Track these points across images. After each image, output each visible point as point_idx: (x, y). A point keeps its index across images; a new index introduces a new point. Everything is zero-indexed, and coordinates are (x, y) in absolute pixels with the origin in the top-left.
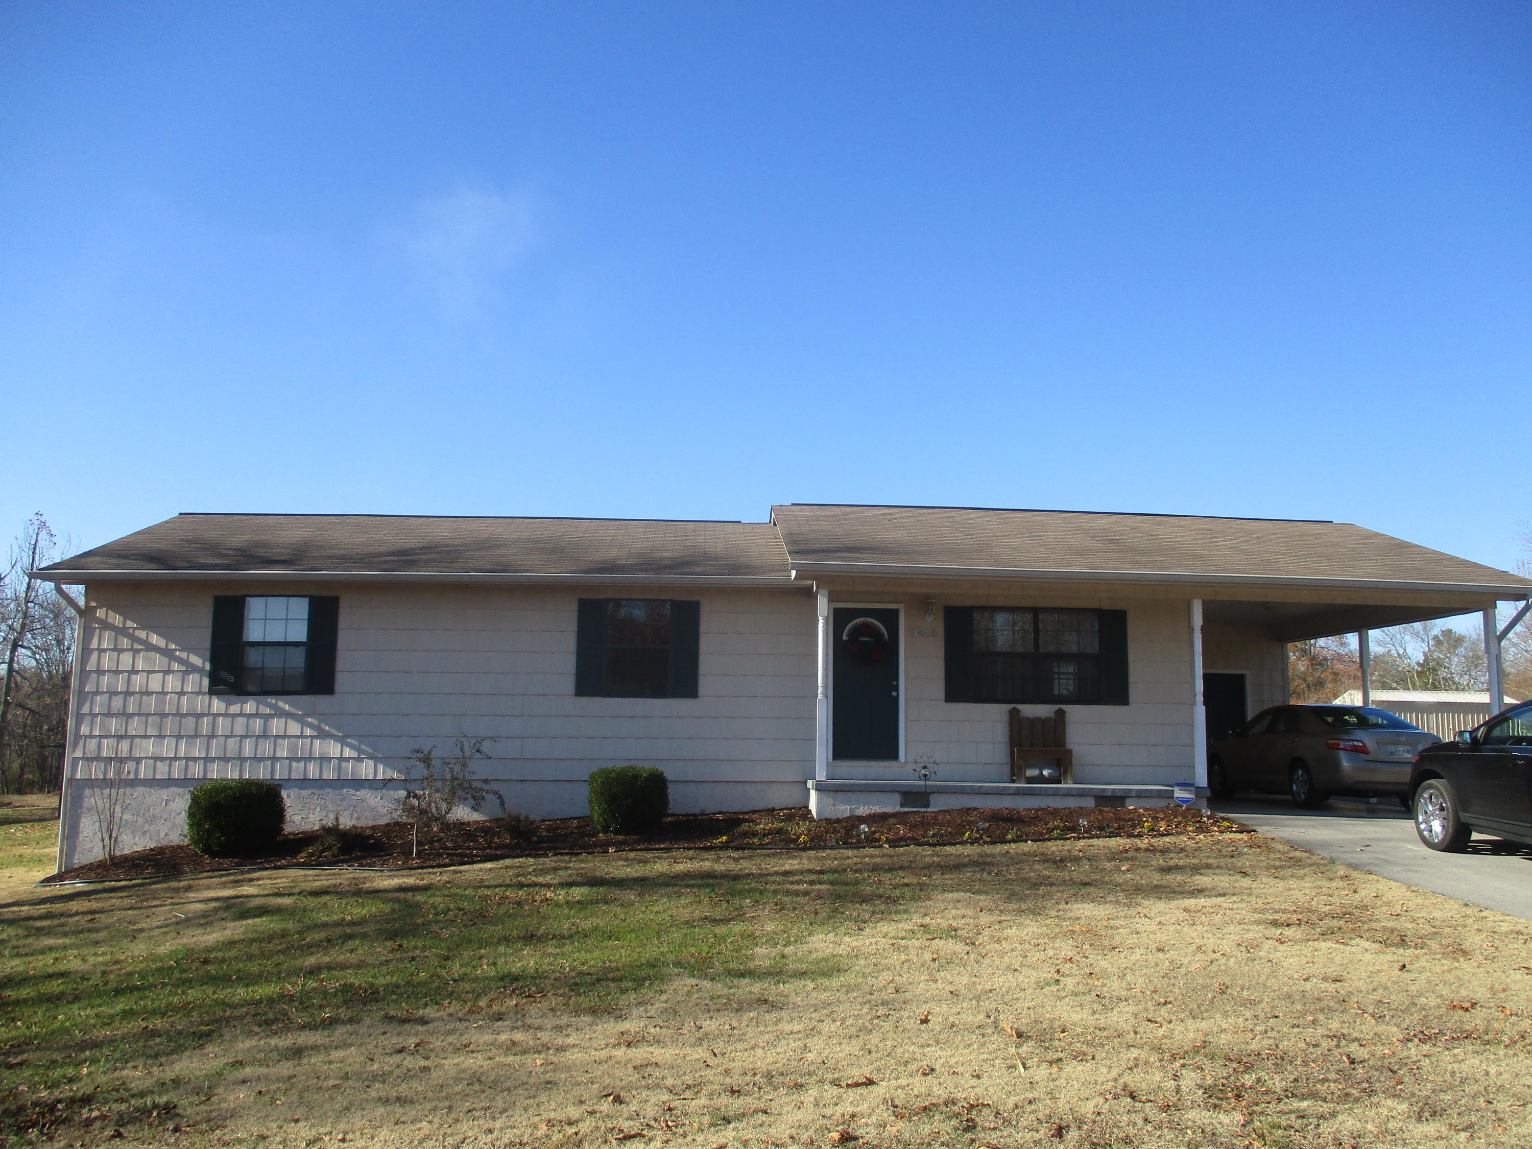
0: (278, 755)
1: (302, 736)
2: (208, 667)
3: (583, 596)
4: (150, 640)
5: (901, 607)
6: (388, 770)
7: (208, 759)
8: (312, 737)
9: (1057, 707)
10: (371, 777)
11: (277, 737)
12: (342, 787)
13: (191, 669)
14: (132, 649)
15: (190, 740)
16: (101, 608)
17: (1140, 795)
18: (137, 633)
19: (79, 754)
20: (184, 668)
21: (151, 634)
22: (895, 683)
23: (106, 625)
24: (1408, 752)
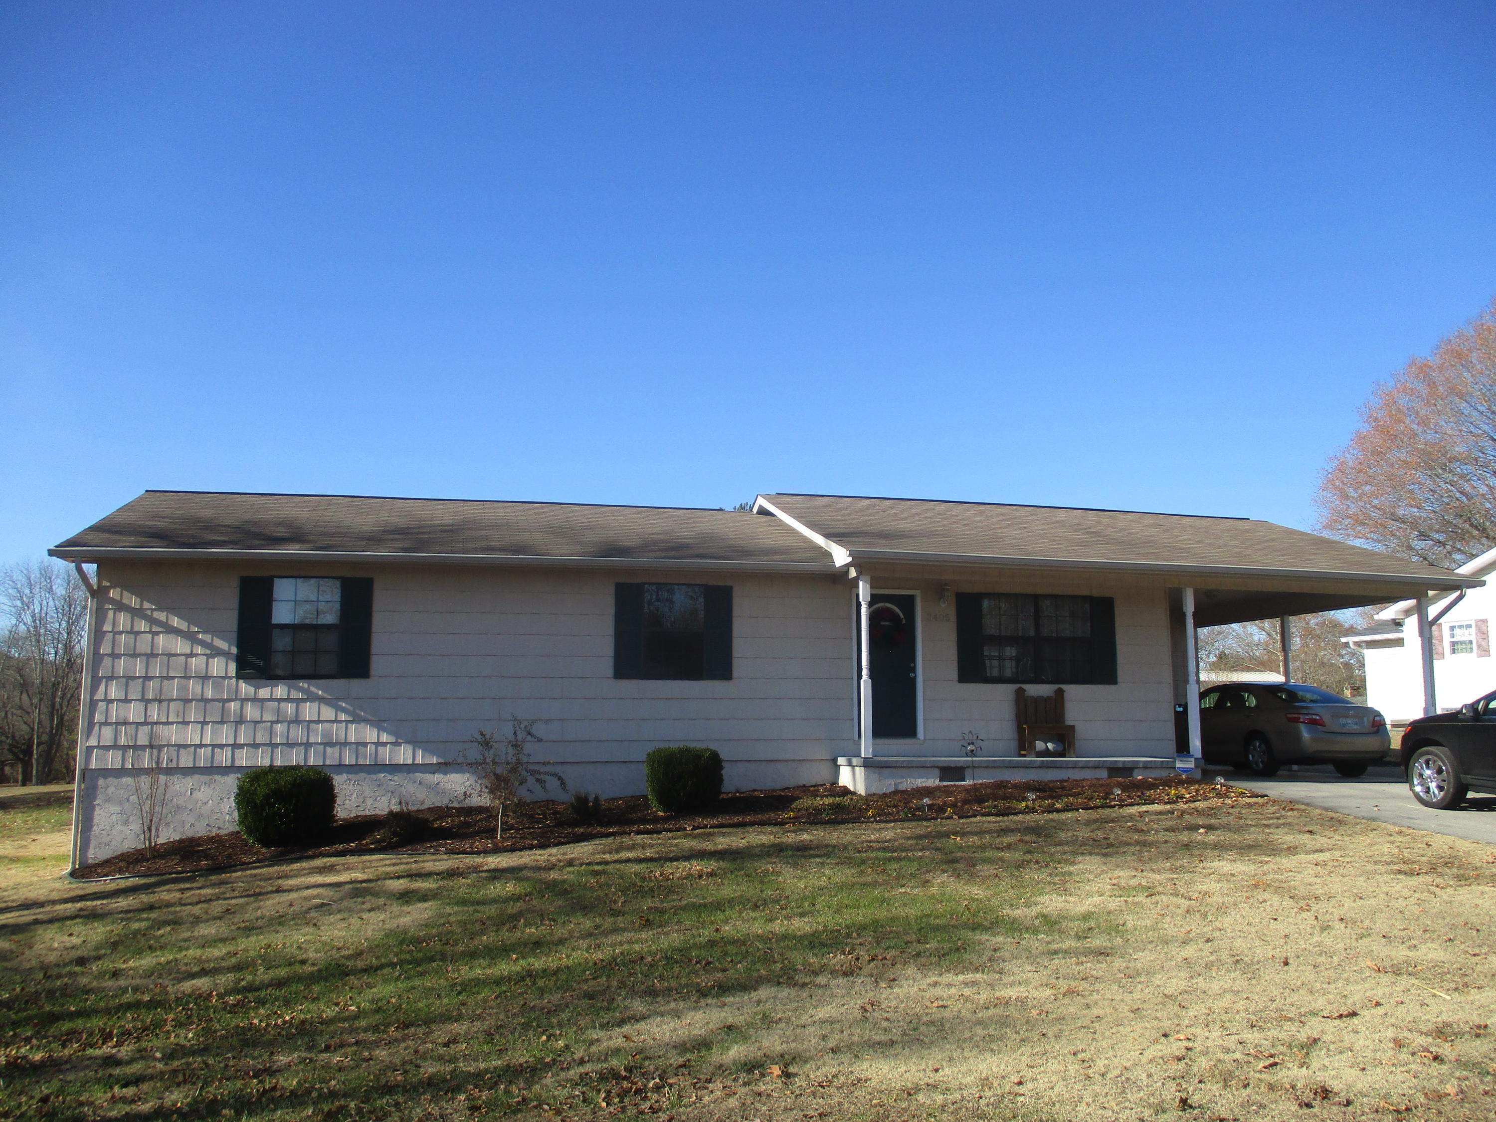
0: (312, 740)
1: (336, 721)
2: (234, 650)
3: (621, 580)
4: (169, 622)
5: (917, 593)
6: (427, 755)
7: (236, 746)
8: (347, 722)
9: (1057, 686)
10: (410, 762)
11: (310, 722)
12: (380, 772)
13: (216, 652)
14: (150, 632)
15: (216, 726)
16: (114, 587)
17: (1146, 767)
18: (156, 615)
19: (93, 742)
20: (208, 652)
21: (171, 617)
22: (912, 665)
23: (120, 607)
24: (1356, 724)
